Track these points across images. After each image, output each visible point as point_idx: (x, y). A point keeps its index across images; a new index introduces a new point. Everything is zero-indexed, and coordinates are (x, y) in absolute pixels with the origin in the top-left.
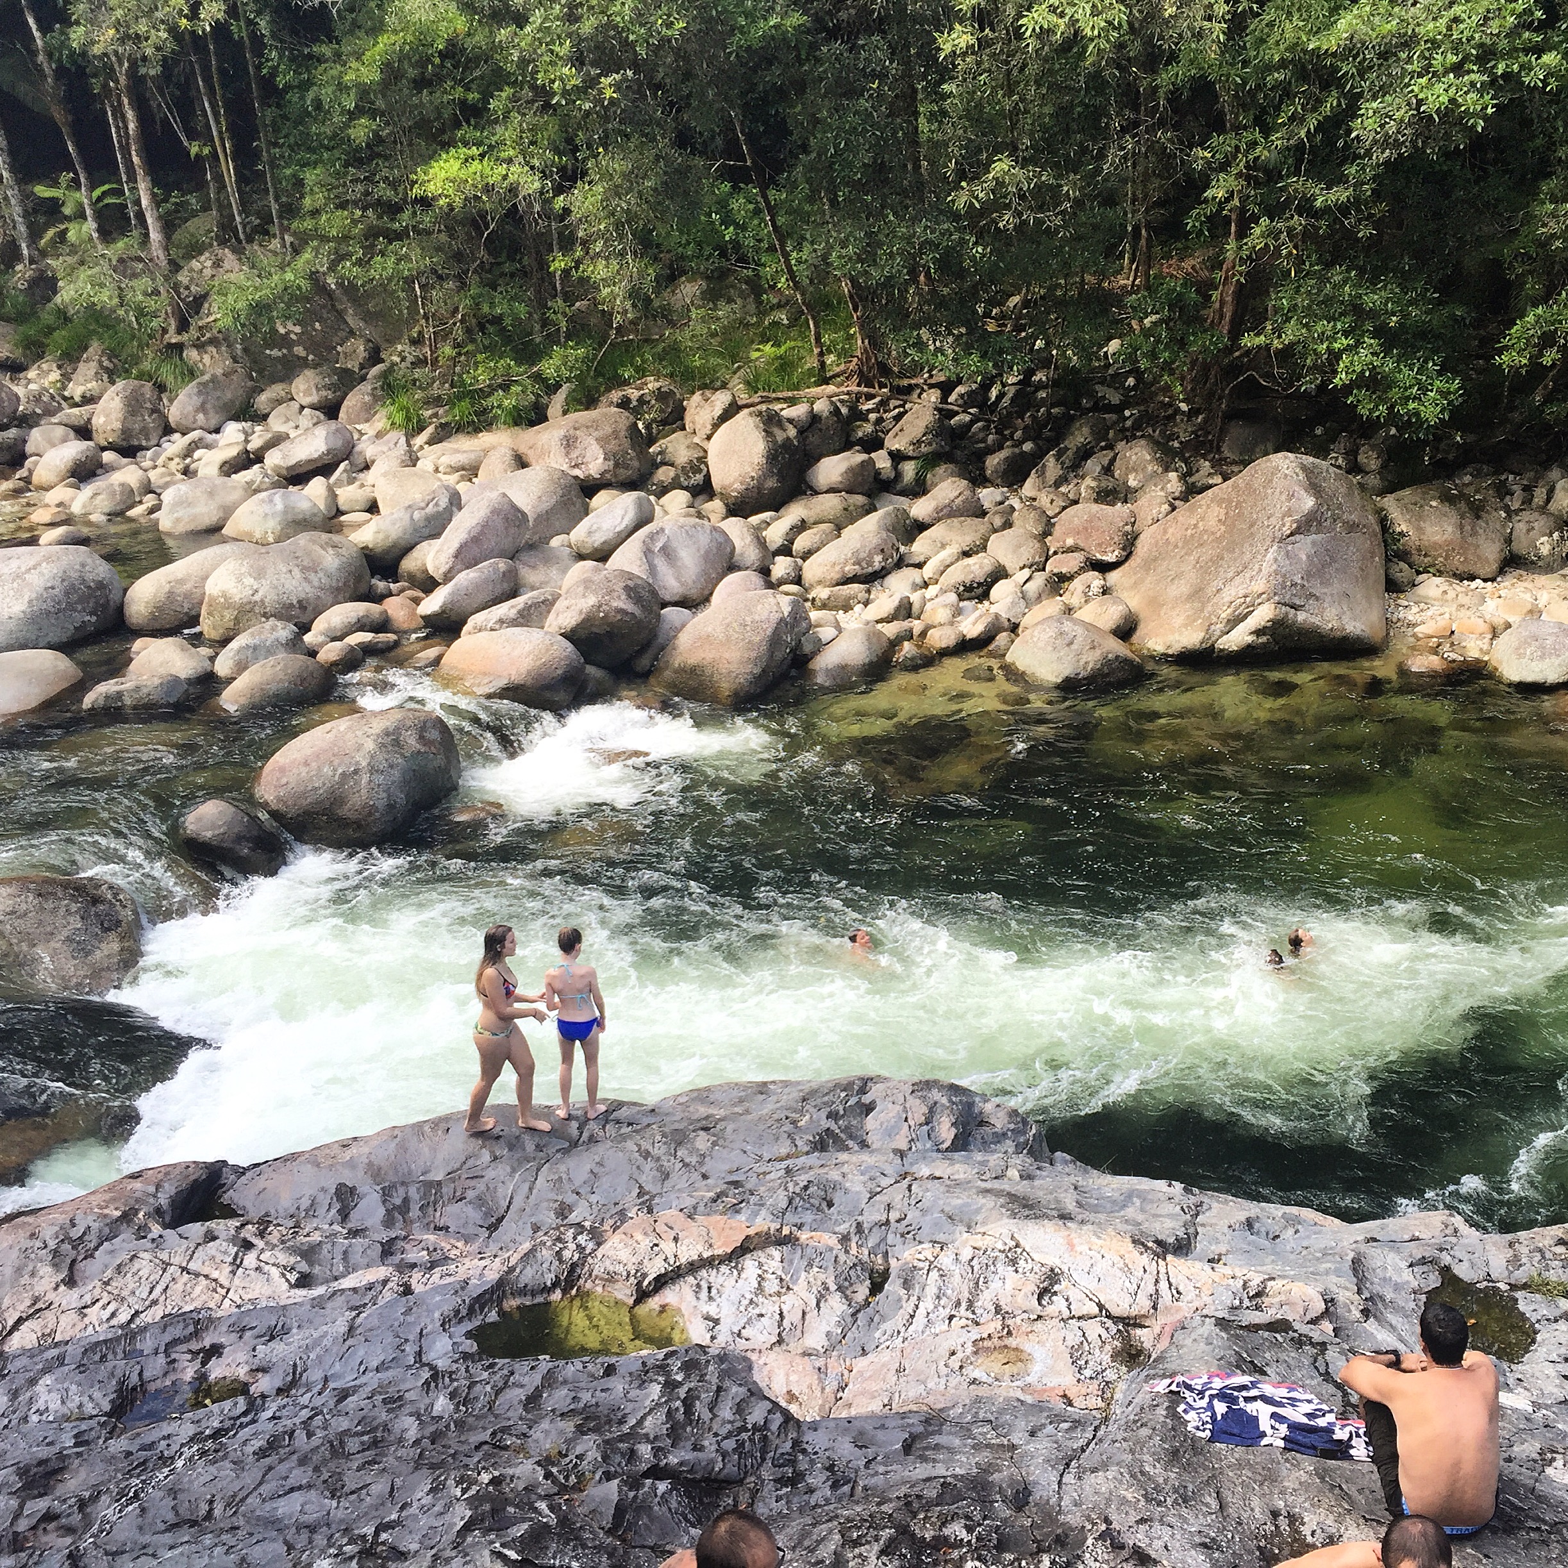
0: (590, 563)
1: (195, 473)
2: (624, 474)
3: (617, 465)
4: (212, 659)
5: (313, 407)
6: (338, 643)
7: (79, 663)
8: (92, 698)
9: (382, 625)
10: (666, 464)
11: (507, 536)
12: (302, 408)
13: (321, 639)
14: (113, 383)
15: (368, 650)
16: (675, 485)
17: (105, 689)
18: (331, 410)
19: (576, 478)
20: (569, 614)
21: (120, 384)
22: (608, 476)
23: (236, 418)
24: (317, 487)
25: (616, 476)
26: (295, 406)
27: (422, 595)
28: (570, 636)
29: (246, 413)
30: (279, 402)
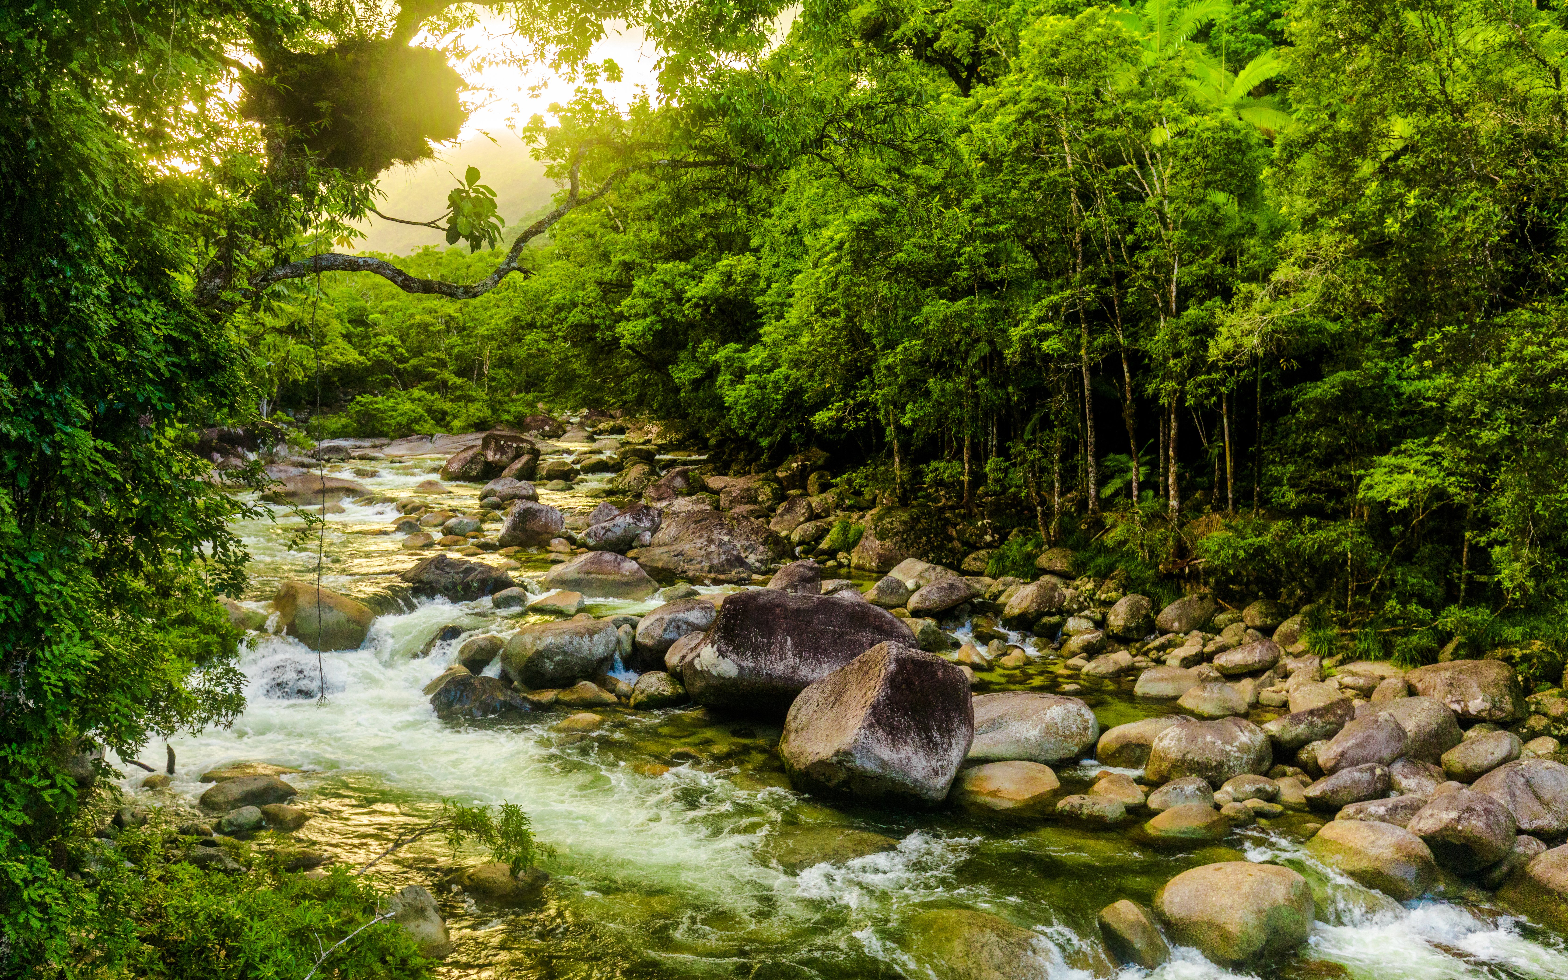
0: (1455, 784)
1: (1164, 662)
2: (1499, 714)
3: (1494, 706)
4: (1147, 795)
5: (1256, 628)
6: (1238, 805)
7: (1061, 779)
8: (1062, 804)
9: (1272, 798)
10: (1537, 712)
11: (1387, 747)
12: (1248, 627)
13: (1227, 797)
14: (1124, 594)
15: (1260, 814)
16: (1545, 732)
17: (1074, 800)
18: (1267, 632)
19: (1455, 711)
20: (1431, 821)
21: (1130, 596)
22: (1483, 714)
23: (1201, 629)
24: (1247, 686)
25: (1490, 714)
26: (1242, 625)
27: (1309, 780)
28: (1429, 839)
29: (1207, 627)
30: (1232, 621)
